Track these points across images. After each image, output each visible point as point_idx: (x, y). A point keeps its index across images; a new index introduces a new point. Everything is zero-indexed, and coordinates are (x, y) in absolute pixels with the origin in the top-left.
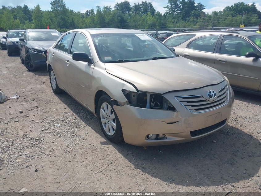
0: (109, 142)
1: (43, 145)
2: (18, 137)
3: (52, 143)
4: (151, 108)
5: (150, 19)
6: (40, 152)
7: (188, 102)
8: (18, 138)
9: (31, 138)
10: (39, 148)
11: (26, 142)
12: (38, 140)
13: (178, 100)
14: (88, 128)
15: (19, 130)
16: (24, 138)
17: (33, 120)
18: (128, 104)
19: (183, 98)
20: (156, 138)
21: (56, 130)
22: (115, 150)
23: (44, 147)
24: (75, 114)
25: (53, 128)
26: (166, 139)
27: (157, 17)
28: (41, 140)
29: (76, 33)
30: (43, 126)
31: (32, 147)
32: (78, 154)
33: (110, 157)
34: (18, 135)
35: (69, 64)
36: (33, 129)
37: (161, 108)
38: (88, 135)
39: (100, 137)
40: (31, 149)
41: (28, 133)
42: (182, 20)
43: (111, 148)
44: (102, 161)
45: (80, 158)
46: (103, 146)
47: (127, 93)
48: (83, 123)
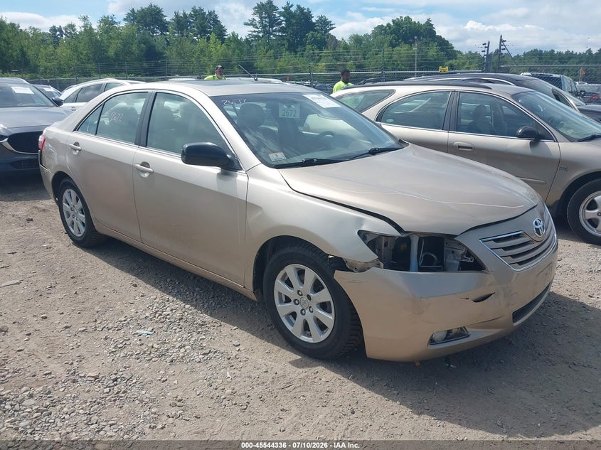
0: (309, 360)
1: (143, 392)
2: (55, 381)
3: (163, 381)
4: (420, 270)
5: (216, 49)
6: (147, 412)
7: (505, 249)
8: (56, 383)
9: (96, 378)
10: (137, 402)
11: (88, 391)
12: (119, 380)
13: (487, 246)
14: (227, 328)
15: (44, 359)
16: (74, 381)
17: (67, 327)
18: (378, 266)
19: (497, 241)
20: (446, 339)
21: (150, 345)
22: (339, 376)
23: (147, 395)
24: (171, 298)
25: (138, 342)
26: (469, 336)
27: (232, 45)
28: (128, 377)
29: (157, 93)
30: (106, 338)
31: (115, 400)
32: (255, 403)
33: (336, 395)
34: (50, 373)
35: (150, 173)
36: (83, 351)
37: (441, 266)
38: (242, 348)
39: (276, 348)
40: (116, 409)
41: (75, 363)
42: (287, 53)
43: (325, 375)
44: (327, 410)
45: (264, 410)
46: (301, 370)
47: (369, 239)
48: (207, 318)
